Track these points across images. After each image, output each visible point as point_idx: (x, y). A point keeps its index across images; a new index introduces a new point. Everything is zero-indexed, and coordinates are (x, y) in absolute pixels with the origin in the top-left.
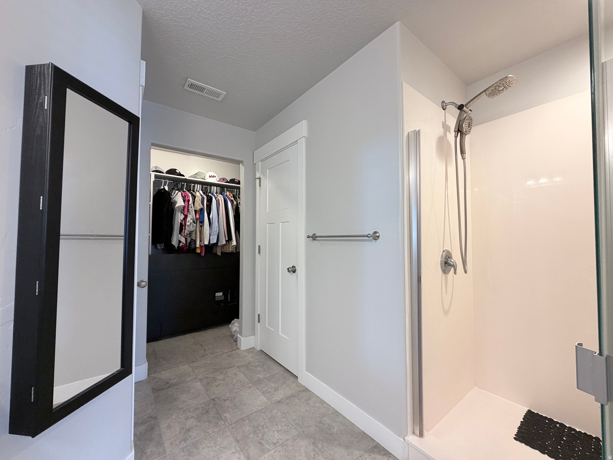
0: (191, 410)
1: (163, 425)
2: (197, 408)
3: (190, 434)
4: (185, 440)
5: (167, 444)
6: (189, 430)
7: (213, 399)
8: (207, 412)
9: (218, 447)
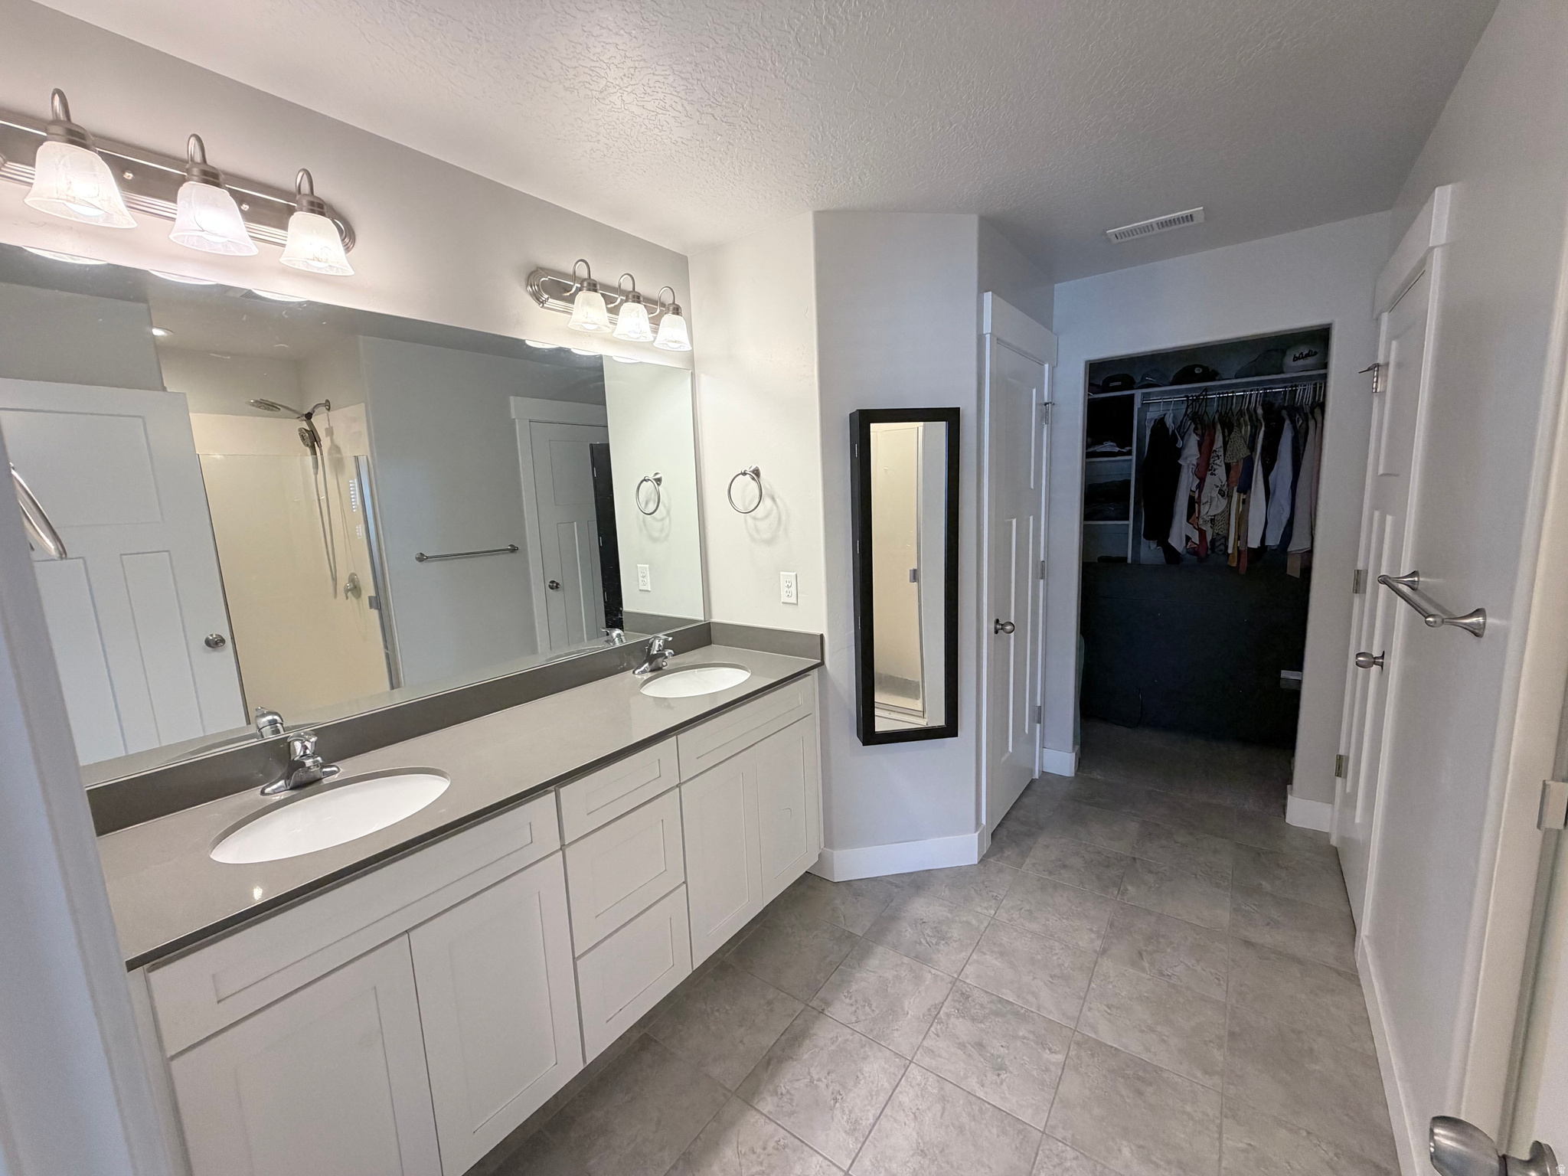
0: (1089, 849)
1: (1042, 840)
2: (1099, 853)
3: (1062, 871)
4: (1050, 873)
5: (1028, 861)
6: (1065, 866)
7: (1134, 859)
8: (1108, 867)
9: (1079, 909)
